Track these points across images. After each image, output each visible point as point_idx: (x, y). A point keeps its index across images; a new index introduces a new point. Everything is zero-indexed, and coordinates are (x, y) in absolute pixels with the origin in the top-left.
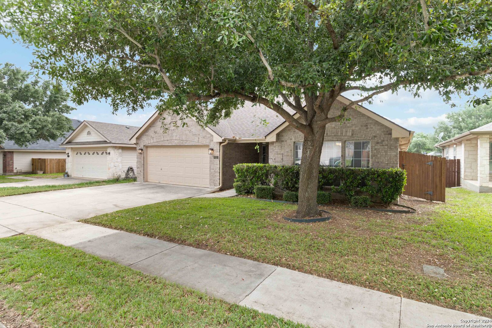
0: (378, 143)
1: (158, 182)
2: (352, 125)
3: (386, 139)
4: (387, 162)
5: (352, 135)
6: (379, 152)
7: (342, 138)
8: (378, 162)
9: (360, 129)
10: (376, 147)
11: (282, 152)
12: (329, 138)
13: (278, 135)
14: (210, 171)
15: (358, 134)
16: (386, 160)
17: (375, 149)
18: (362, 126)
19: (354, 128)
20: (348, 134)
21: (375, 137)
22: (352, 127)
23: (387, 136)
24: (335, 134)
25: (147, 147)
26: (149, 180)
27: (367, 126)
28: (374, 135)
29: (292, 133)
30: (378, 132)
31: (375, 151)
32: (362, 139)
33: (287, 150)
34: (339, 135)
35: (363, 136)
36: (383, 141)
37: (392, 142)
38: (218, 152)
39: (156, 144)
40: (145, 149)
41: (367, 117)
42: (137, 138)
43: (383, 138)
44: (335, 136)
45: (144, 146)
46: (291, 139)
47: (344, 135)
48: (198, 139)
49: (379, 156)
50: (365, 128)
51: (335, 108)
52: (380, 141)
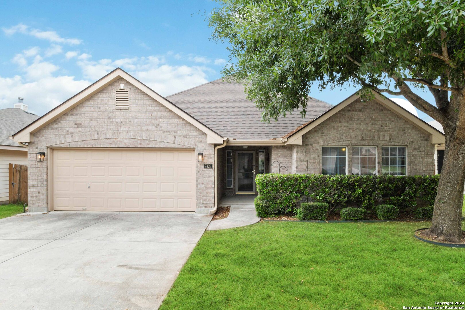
0: (415, 149)
1: (80, 209)
2: (390, 128)
3: (423, 145)
4: (424, 169)
5: (390, 139)
6: (417, 158)
7: (379, 142)
8: (416, 169)
9: (398, 133)
10: (413, 153)
11: (306, 159)
12: (364, 142)
13: (304, 137)
14: (197, 186)
15: (396, 139)
16: (424, 167)
17: (413, 156)
18: (399, 130)
19: (391, 132)
20: (385, 139)
21: (412, 142)
22: (389, 131)
23: (424, 141)
24: (372, 138)
25: (53, 149)
26: (56, 208)
27: (405, 130)
28: (412, 140)
29: (320, 135)
30: (415, 137)
31: (413, 158)
32: (400, 144)
33: (314, 156)
34: (376, 138)
35: (401, 141)
36: (421, 147)
37: (428, 148)
39: (79, 144)
40: (48, 152)
41: (404, 121)
42: (33, 134)
43: (420, 144)
44: (371, 140)
45: (48, 147)
46: (318, 143)
47: (381, 139)
48: (173, 139)
49: (416, 162)
50: (403, 132)
51: (371, 109)
52: (417, 147)
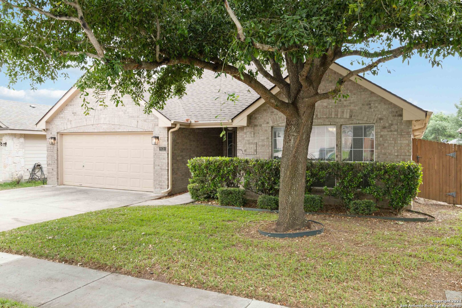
0: (384, 128)
1: (78, 184)
2: (350, 103)
3: (395, 122)
4: (396, 154)
5: (351, 116)
6: (387, 140)
7: (337, 120)
8: (385, 154)
9: (361, 108)
10: (382, 133)
11: (255, 141)
12: (319, 121)
13: (250, 117)
14: (154, 168)
15: (358, 116)
16: (396, 151)
17: (381, 136)
18: (363, 105)
19: (352, 107)
20: (345, 116)
21: (381, 119)
22: (350, 105)
23: (396, 118)
24: (327, 115)
25: (62, 135)
26: (65, 183)
27: (370, 104)
28: (379, 116)
29: (269, 114)
30: (384, 113)
31: (381, 139)
32: (363, 122)
33: (262, 138)
34: (333, 116)
35: (365, 119)
36: (392, 125)
37: (403, 127)
38: (166, 141)
39: (76, 130)
40: (58, 137)
41: (369, 93)
42: (47, 122)
43: (392, 121)
44: (327, 118)
45: (58, 133)
46: (268, 123)
47: (339, 117)
48: (136, 123)
49: (386, 145)
50: (367, 107)
51: (327, 80)
52: (387, 125)
